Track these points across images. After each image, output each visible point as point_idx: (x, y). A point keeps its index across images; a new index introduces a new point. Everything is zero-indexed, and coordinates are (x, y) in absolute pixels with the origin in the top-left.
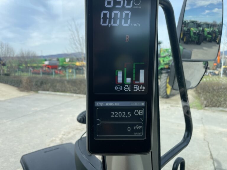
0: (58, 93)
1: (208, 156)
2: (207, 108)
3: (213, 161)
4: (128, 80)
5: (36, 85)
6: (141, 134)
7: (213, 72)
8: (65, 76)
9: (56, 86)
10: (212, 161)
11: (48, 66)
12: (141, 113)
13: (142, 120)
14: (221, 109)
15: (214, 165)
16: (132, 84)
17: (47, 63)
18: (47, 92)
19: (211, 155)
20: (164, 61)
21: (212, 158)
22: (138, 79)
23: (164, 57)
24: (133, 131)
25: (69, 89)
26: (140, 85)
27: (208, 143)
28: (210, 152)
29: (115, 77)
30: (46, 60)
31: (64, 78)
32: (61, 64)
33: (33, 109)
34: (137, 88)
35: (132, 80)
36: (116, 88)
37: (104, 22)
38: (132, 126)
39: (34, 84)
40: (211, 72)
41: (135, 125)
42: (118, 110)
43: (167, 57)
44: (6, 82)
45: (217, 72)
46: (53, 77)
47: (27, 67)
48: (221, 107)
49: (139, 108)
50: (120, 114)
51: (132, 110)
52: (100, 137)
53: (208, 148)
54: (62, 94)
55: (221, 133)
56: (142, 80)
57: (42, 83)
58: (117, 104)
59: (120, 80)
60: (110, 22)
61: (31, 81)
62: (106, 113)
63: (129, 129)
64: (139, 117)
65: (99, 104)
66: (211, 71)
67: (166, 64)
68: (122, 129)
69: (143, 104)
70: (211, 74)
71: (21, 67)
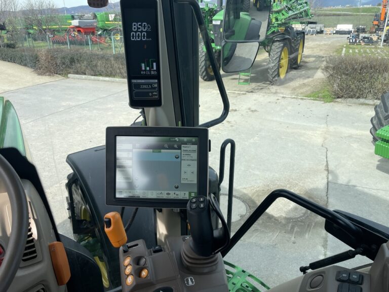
0: (101, 78)
1: (323, 167)
2: (339, 100)
3: (328, 173)
4: (148, 69)
5: (64, 64)
6: (157, 97)
7: (368, 38)
8: (110, 47)
9: (96, 66)
10: (326, 172)
11: (78, 29)
12: (156, 85)
13: (157, 89)
14: (362, 100)
15: (328, 178)
16: (150, 71)
17: (75, 23)
18: (84, 76)
19: (327, 165)
20: (277, 20)
21: (328, 170)
22: (153, 68)
23: (278, 12)
24: (153, 95)
25: (118, 71)
26: (154, 71)
27: (327, 151)
28: (327, 162)
29: (141, 67)
30: (73, 18)
31: (108, 51)
32: (100, 25)
33: (64, 104)
34: (153, 73)
35: (150, 68)
36: (142, 73)
37: (133, 38)
38: (152, 92)
39: (59, 61)
40: (365, 38)
41: (154, 92)
42: (144, 85)
43: (284, 12)
44: (12, 59)
45: (375, 38)
46: (90, 49)
47: (42, 32)
48: (363, 97)
49: (155, 83)
50: (145, 87)
51: (151, 84)
52: (136, 98)
53: (325, 158)
54: (107, 79)
55: (350, 136)
56: (155, 68)
57: (72, 61)
58: (143, 81)
59: (143, 69)
60: (136, 38)
61: (53, 58)
62: (138, 86)
63: (150, 94)
64: (155, 88)
65: (134, 81)
66: (366, 35)
67: (280, 25)
68: (147, 94)
69: (156, 81)
70: (364, 41)
71: (31, 31)
